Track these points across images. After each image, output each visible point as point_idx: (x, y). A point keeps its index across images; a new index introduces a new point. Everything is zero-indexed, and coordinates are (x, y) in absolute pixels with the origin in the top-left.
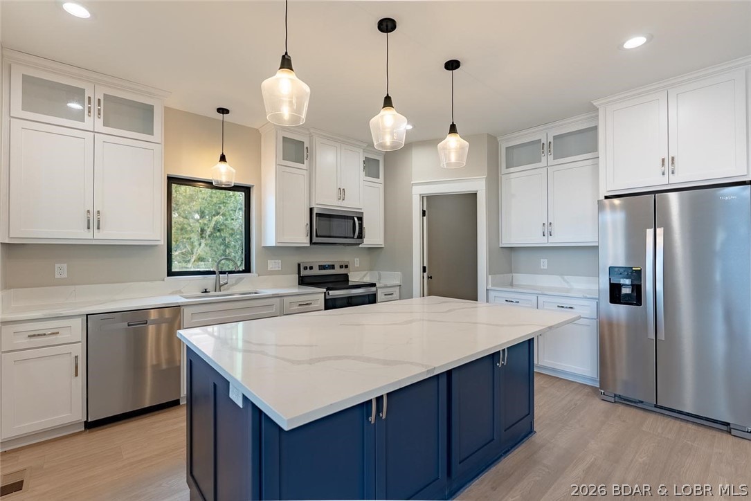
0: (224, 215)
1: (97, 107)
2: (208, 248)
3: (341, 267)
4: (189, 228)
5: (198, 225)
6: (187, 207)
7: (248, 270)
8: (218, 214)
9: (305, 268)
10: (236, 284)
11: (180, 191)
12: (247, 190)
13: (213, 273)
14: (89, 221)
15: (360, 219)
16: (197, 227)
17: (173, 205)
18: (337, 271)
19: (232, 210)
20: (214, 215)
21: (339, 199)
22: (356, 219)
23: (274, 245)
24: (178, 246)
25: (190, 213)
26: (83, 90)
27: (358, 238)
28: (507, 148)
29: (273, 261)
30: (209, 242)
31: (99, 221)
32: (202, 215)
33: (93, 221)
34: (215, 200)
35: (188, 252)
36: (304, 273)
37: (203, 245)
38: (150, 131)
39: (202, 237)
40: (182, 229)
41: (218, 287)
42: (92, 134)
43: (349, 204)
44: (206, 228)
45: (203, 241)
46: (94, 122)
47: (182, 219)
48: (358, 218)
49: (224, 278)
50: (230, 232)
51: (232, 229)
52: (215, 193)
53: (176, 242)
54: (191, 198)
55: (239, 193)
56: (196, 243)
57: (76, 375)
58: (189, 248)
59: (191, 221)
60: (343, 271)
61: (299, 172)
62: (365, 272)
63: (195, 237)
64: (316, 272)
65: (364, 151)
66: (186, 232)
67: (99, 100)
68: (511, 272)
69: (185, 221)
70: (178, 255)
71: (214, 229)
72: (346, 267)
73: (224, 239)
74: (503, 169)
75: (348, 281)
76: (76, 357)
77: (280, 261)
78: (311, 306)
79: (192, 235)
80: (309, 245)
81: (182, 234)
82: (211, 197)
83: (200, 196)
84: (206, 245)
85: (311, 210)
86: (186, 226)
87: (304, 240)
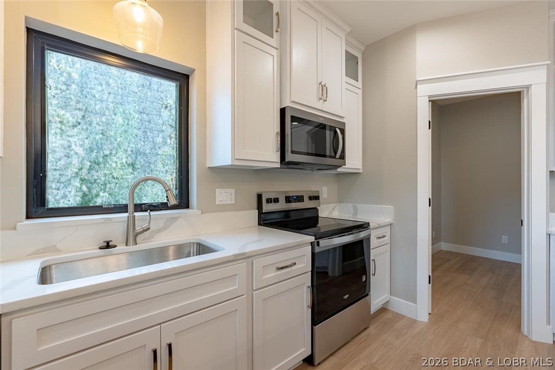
3: (311, 198)
7: (184, 202)
9: (269, 201)
10: (165, 228)
12: (182, 79)
15: (343, 131)
18: (307, 204)
21: (320, 99)
22: (338, 131)
23: (231, 164)
27: (339, 158)
29: (223, 191)
36: (267, 207)
41: (132, 236)
48: (340, 129)
49: (143, 219)
55: (171, 83)
60: (312, 204)
61: (266, 49)
62: (333, 205)
72: (317, 198)
75: (317, 217)
77: (233, 191)
78: (294, 268)
80: (278, 166)
85: (283, 111)
87: (272, 157)
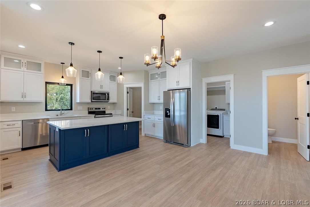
0: (64, 94)
1: (25, 64)
2: (58, 105)
3: (103, 109)
4: (52, 99)
5: (55, 97)
6: (52, 92)
7: (71, 109)
8: (62, 94)
10: (67, 114)
11: (50, 87)
12: (71, 85)
13: (60, 110)
14: (22, 95)
15: (108, 94)
16: (55, 98)
17: (48, 91)
18: (101, 110)
19: (67, 92)
20: (61, 94)
21: (101, 88)
22: (107, 94)
23: (79, 102)
24: (49, 104)
25: (53, 93)
26: (21, 60)
27: (107, 100)
28: (151, 74)
29: (80, 107)
30: (59, 103)
31: (25, 96)
32: (57, 94)
33: (24, 96)
34: (61, 89)
35: (52, 106)
36: (90, 110)
37: (57, 104)
38: (40, 70)
39: (57, 101)
40: (50, 99)
41: (61, 114)
42: (23, 72)
43: (104, 90)
44: (58, 98)
45: (57, 103)
46: (24, 69)
47: (50, 96)
49: (63, 112)
50: (66, 99)
51: (67, 99)
52: (61, 87)
53: (49, 103)
54: (53, 89)
55: (69, 86)
56: (55, 103)
57: (20, 136)
58: (52, 105)
59: (53, 96)
60: (104, 110)
61: (87, 80)
62: (112, 110)
63: (54, 101)
64: (94, 110)
65: (110, 73)
66: (52, 100)
67: (25, 63)
68: (154, 110)
69: (51, 96)
70: (49, 107)
71: (61, 99)
72: (105, 109)
73: (64, 102)
74: (150, 80)
75: (105, 113)
76: (20, 131)
77: (82, 107)
79: (53, 101)
80: (91, 102)
81: (50, 101)
82: (60, 88)
83: (56, 88)
84: (58, 104)
85: (91, 91)
86: (51, 98)
87: (89, 101)
